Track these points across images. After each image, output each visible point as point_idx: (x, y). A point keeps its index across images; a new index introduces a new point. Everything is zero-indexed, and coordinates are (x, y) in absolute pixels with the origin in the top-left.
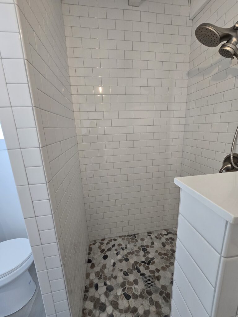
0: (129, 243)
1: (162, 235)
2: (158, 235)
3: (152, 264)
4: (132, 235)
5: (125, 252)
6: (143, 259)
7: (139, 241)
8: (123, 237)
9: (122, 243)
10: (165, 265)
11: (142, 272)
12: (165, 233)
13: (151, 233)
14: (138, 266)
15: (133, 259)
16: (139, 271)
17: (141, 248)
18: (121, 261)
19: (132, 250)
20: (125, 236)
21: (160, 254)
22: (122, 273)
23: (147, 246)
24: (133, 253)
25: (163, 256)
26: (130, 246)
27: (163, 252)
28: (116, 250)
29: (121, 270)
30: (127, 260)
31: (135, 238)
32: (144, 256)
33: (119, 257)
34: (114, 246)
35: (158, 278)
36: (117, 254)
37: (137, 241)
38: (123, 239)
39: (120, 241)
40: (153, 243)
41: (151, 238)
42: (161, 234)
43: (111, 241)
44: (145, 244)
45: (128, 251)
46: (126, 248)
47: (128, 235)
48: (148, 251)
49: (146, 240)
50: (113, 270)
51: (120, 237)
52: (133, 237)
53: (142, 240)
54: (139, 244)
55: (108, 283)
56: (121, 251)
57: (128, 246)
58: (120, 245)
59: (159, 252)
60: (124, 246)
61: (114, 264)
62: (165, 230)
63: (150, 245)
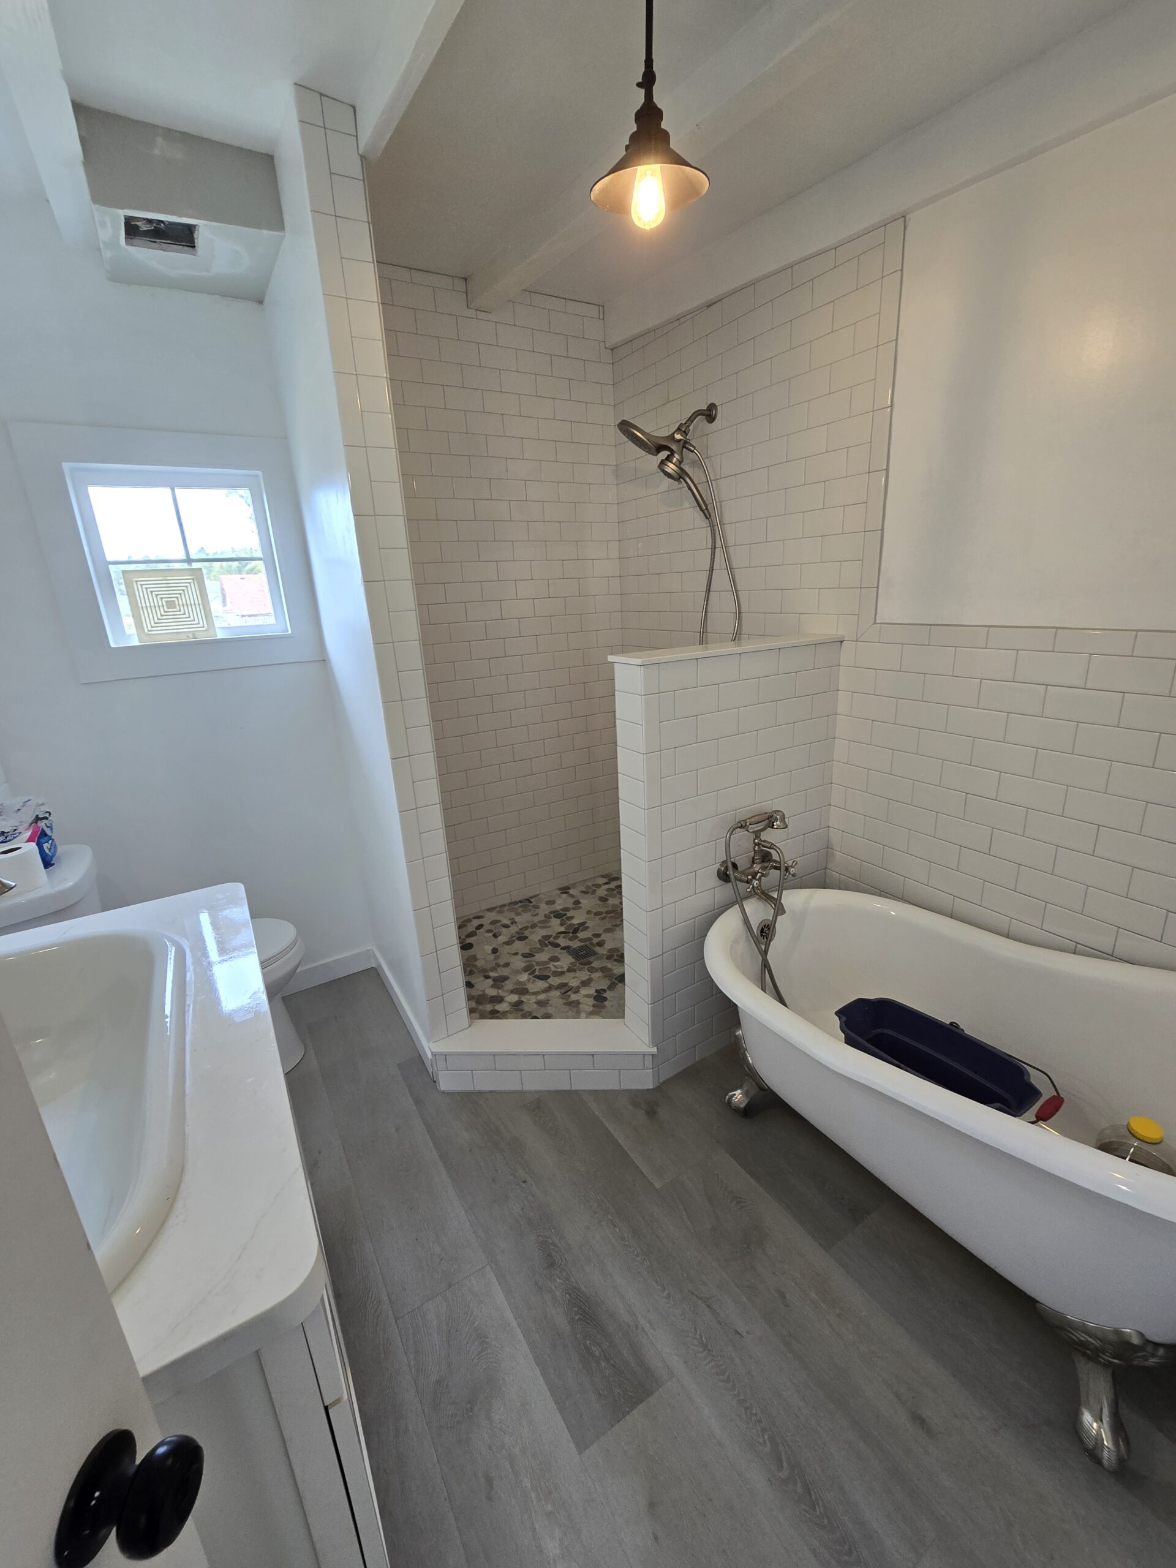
0: (518, 914)
1: (599, 886)
2: (588, 887)
3: (583, 930)
4: (520, 902)
5: (514, 929)
6: (562, 929)
7: (543, 906)
8: (498, 909)
9: (498, 918)
10: (612, 925)
11: (562, 945)
12: (602, 881)
13: (569, 888)
14: (551, 939)
15: (536, 936)
16: (557, 945)
17: (552, 915)
18: (507, 943)
19: (528, 922)
20: (504, 905)
21: (597, 914)
22: (519, 957)
23: (567, 909)
24: (534, 926)
25: (604, 915)
26: (523, 919)
27: (604, 910)
28: (489, 931)
29: (516, 954)
30: (522, 938)
31: (531, 904)
32: (562, 925)
33: (502, 939)
34: (480, 926)
35: (601, 944)
36: (495, 936)
37: (538, 907)
38: (499, 912)
39: (493, 916)
40: (577, 903)
41: (572, 896)
42: (593, 885)
43: (469, 921)
44: (558, 907)
45: (520, 927)
46: (513, 922)
47: (511, 903)
48: (568, 915)
49: (559, 901)
50: (496, 958)
51: (490, 910)
52: (527, 903)
53: (550, 903)
54: (544, 909)
55: (492, 974)
56: (504, 930)
57: (517, 919)
58: (494, 923)
59: (594, 911)
60: (508, 922)
61: (495, 951)
62: (602, 876)
63: (571, 906)
